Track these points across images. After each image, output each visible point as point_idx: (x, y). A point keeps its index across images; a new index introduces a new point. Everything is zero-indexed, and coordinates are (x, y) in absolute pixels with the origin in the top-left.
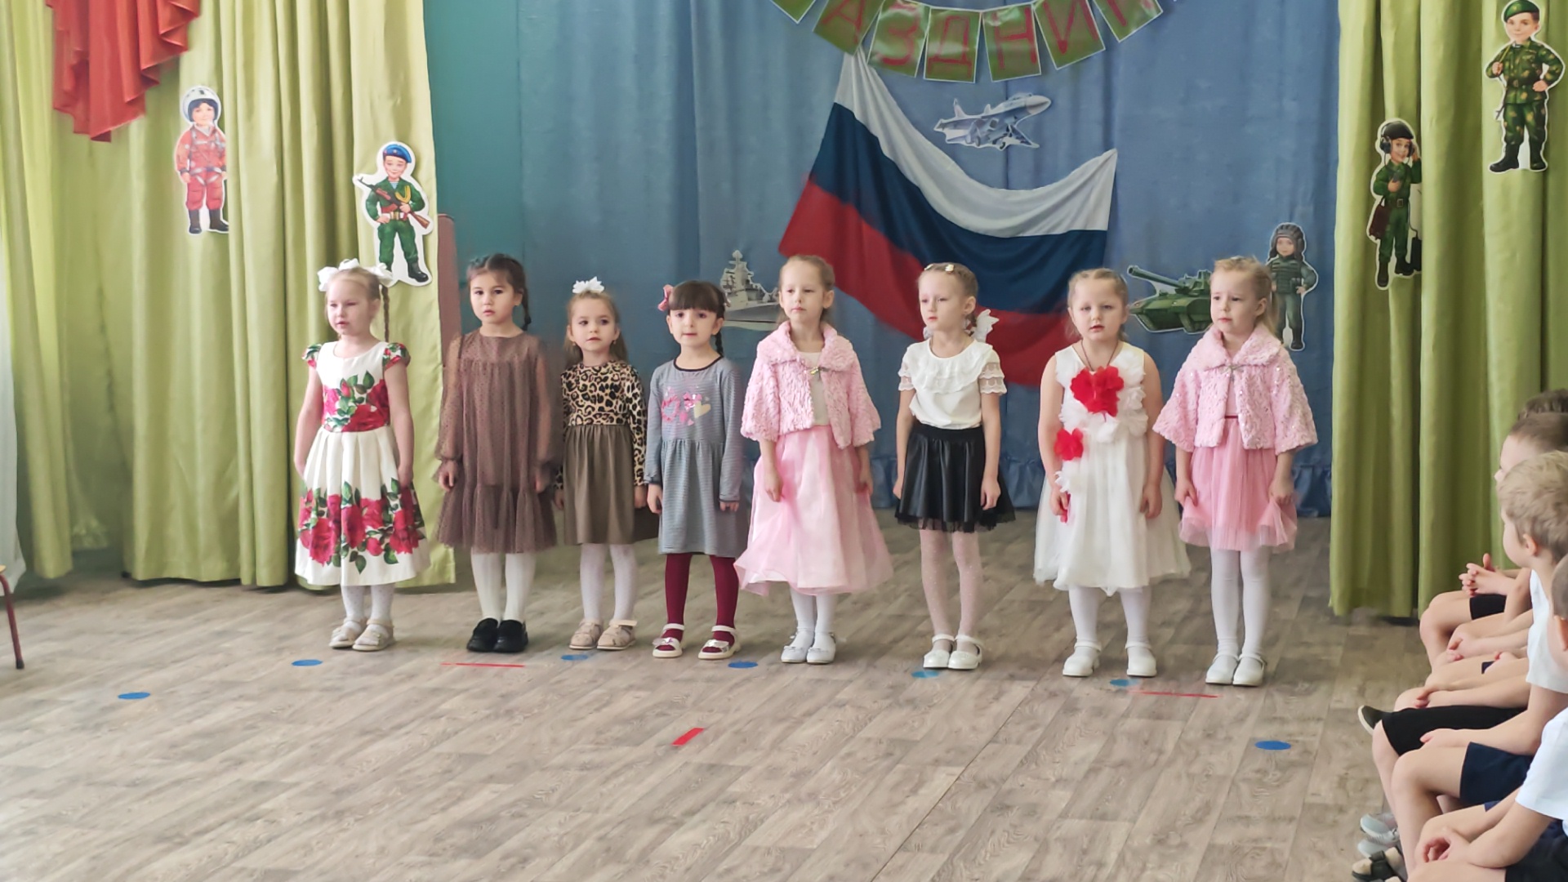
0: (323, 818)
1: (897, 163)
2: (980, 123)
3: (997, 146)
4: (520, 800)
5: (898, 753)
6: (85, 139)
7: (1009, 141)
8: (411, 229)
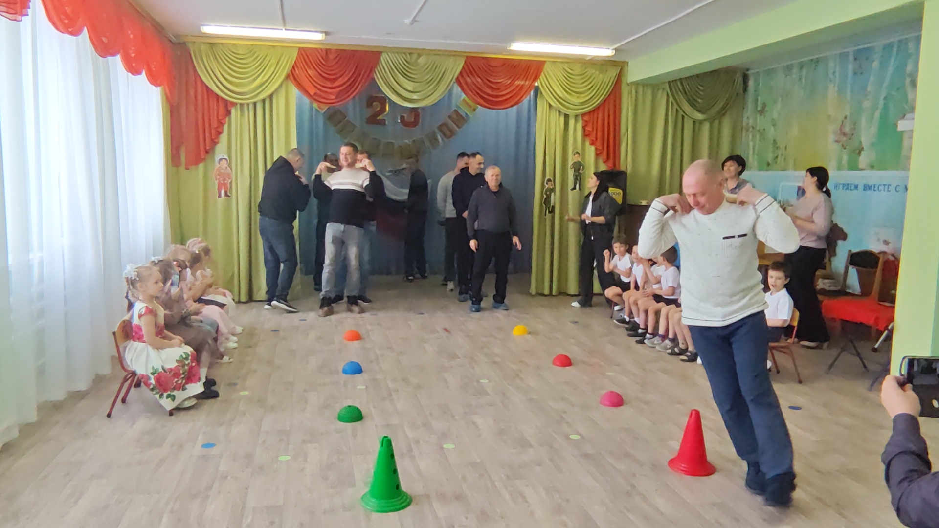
2: (395, 171)
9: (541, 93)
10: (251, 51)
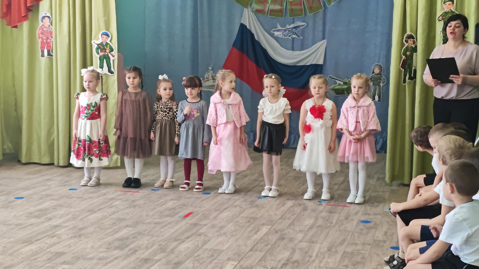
0: (75, 237)
1: (260, 42)
2: (285, 30)
3: (290, 38)
4: (136, 233)
5: (252, 221)
6: (9, 27)
7: (294, 36)
8: (109, 58)
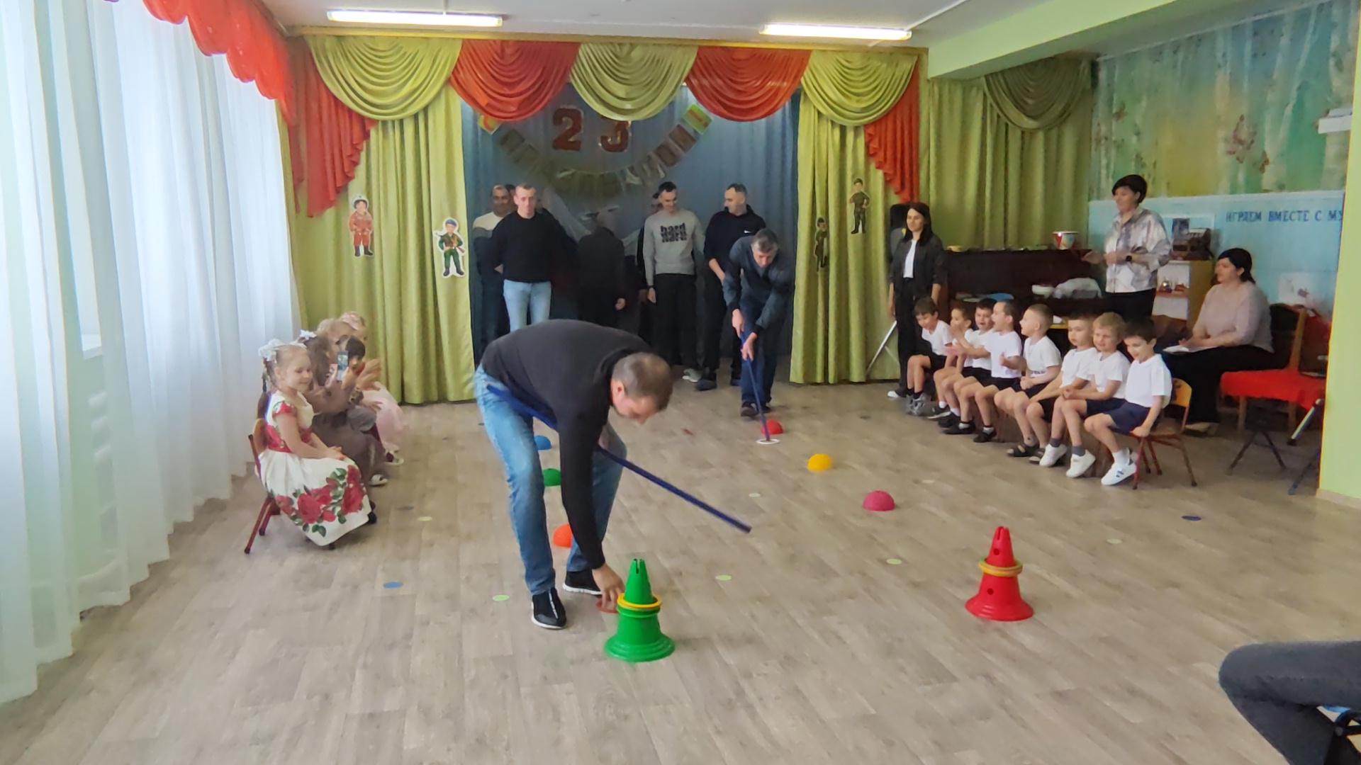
9: (805, 94)
10: (395, 46)
